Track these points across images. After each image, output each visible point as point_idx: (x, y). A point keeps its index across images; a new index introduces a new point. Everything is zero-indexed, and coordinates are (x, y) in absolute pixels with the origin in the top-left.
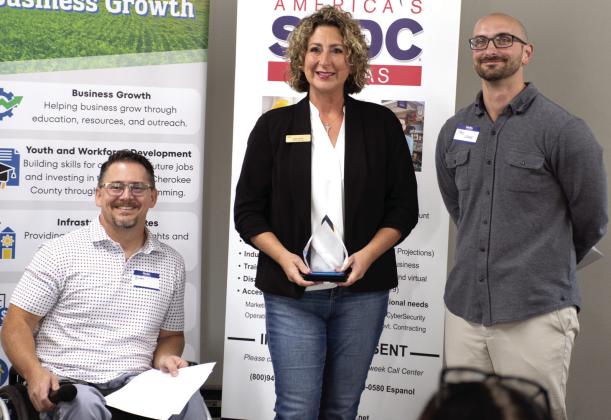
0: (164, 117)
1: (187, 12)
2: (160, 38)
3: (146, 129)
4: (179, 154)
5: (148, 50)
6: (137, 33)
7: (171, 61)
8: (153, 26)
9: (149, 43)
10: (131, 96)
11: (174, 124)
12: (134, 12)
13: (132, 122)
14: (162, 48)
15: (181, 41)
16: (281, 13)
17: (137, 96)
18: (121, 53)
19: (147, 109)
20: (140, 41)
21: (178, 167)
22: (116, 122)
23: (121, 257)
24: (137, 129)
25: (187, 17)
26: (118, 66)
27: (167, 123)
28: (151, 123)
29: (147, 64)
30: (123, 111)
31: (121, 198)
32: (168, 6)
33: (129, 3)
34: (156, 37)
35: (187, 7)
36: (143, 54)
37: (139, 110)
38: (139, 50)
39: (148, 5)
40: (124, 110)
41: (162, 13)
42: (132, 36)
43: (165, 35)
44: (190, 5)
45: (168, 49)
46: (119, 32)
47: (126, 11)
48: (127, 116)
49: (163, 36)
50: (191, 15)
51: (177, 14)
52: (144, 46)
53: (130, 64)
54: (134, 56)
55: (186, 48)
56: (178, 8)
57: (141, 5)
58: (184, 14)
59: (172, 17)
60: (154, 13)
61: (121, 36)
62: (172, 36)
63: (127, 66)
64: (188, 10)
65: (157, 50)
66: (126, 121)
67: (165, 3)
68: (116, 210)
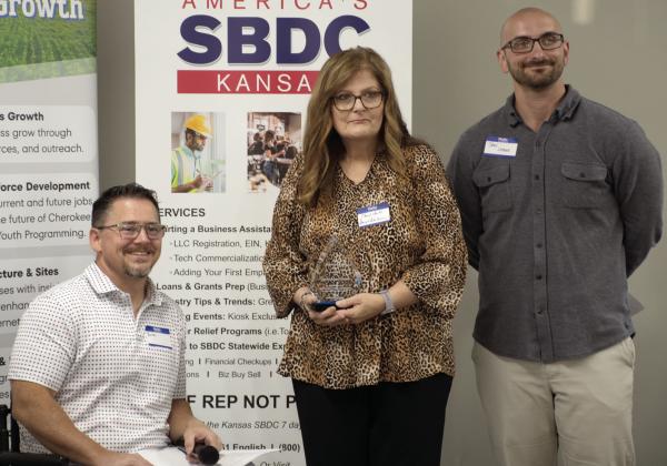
0: (58, 142)
1: (77, 13)
2: (49, 46)
3: (40, 158)
4: (76, 186)
5: (38, 61)
6: (26, 40)
7: (63, 73)
8: (42, 30)
9: (38, 52)
10: (23, 117)
11: (70, 149)
12: (22, 15)
13: (27, 149)
14: (52, 57)
15: (72, 48)
16: (190, 12)
17: (30, 117)
18: (10, 65)
19: (41, 132)
20: (29, 50)
21: (76, 202)
22: (9, 150)
23: (129, 310)
24: (31, 157)
25: (77, 19)
26: (8, 81)
27: (62, 149)
28: (46, 150)
29: (38, 77)
30: (16, 137)
31: (137, 241)
32: (57, 6)
33: (16, 3)
34: (45, 44)
35: (76, 6)
36: (34, 65)
37: (32, 134)
38: (29, 61)
39: (36, 4)
40: (17, 134)
41: (50, 15)
42: (21, 43)
43: (55, 40)
44: (80, 4)
45: (59, 58)
46: (6, 40)
47: (13, 13)
48: (21, 142)
49: (52, 43)
50: (81, 16)
51: (66, 16)
52: (34, 56)
53: (21, 78)
54: (24, 67)
55: (78, 57)
56: (67, 8)
57: (28, 4)
58: (73, 16)
59: (60, 19)
60: (42, 14)
61: (8, 43)
62: (62, 42)
63: (17, 80)
64: (76, 9)
65: (48, 60)
66: (19, 149)
67: (53, 2)
68: (128, 255)
